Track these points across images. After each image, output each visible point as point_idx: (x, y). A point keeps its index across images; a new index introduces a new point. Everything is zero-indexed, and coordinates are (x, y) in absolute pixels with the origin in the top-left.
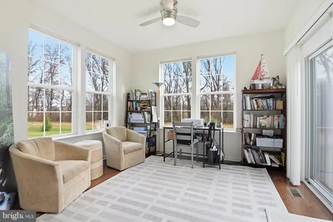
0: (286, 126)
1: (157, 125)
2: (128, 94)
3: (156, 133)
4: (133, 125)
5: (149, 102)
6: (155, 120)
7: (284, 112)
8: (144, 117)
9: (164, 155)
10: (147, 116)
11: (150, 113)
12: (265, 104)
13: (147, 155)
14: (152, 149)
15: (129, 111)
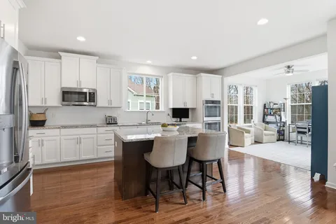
1: (285, 123)
2: (265, 104)
3: (284, 128)
4: (268, 123)
5: (280, 109)
6: (283, 120)
8: (276, 118)
9: (289, 142)
10: (278, 118)
11: (280, 116)
13: (277, 140)
14: (282, 137)
15: (265, 115)
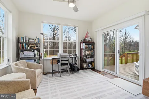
0: (94, 54)
2: (19, 38)
7: (93, 49)
8: (34, 53)
11: (38, 51)
12: (88, 47)
